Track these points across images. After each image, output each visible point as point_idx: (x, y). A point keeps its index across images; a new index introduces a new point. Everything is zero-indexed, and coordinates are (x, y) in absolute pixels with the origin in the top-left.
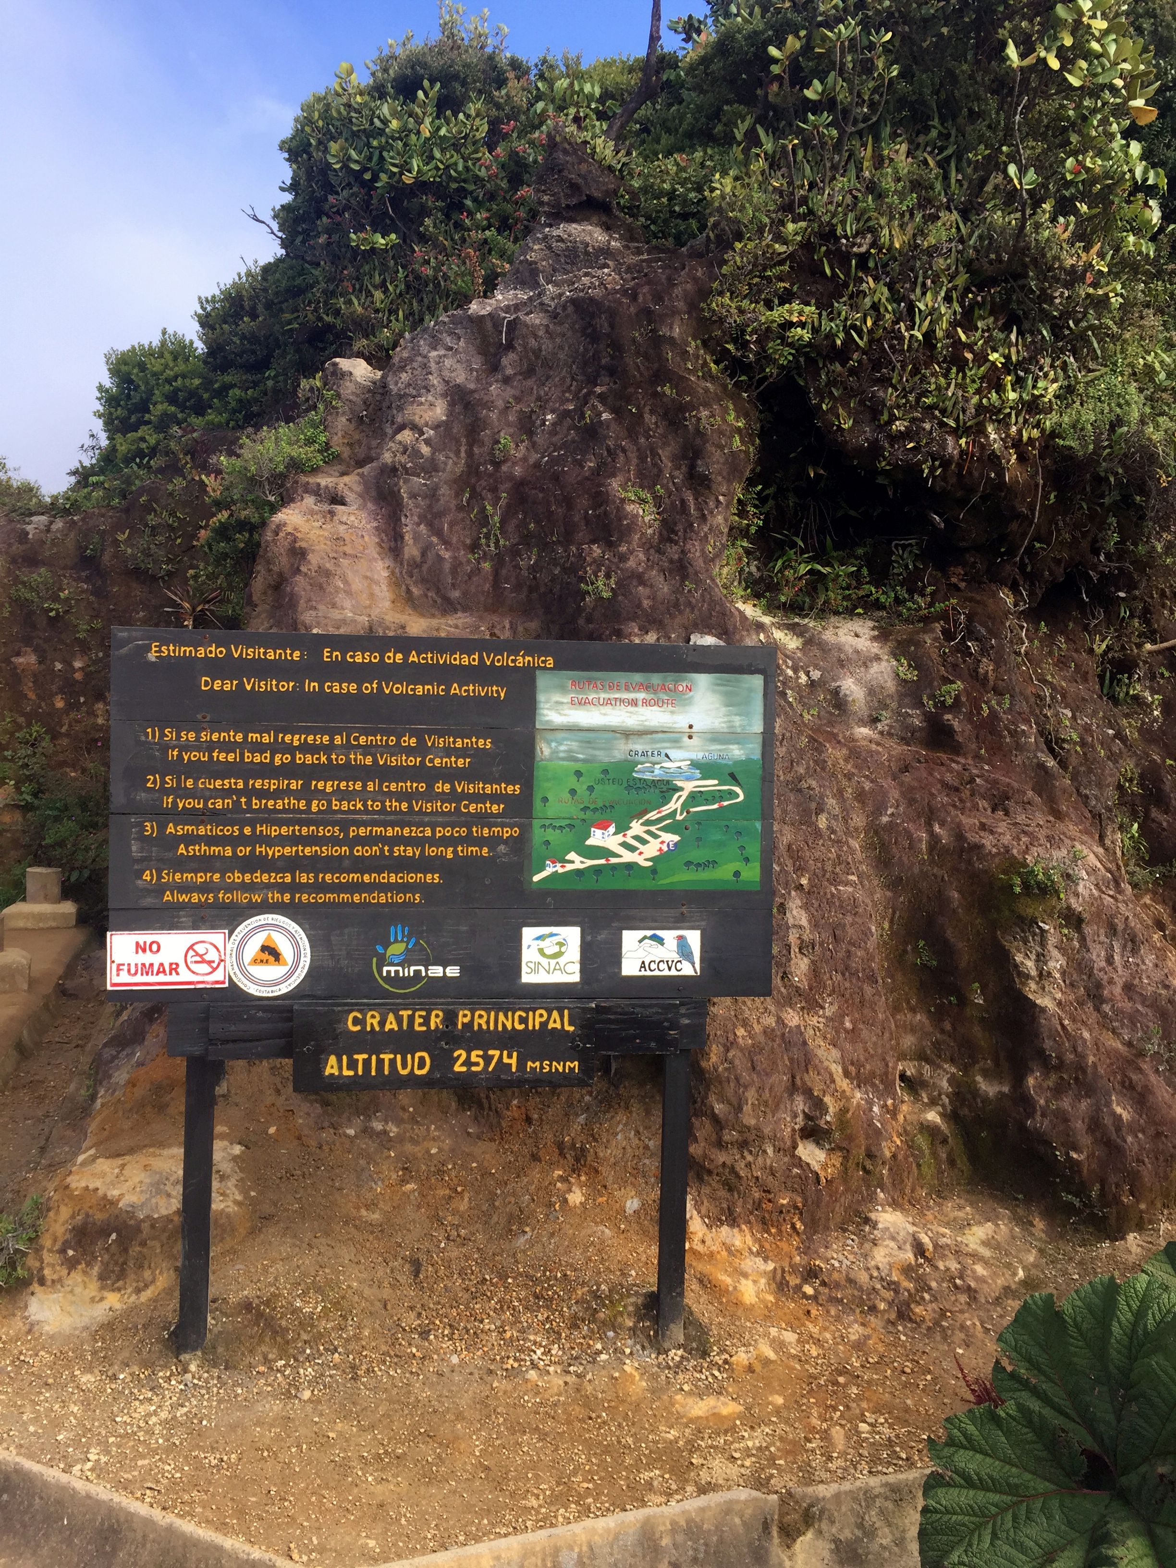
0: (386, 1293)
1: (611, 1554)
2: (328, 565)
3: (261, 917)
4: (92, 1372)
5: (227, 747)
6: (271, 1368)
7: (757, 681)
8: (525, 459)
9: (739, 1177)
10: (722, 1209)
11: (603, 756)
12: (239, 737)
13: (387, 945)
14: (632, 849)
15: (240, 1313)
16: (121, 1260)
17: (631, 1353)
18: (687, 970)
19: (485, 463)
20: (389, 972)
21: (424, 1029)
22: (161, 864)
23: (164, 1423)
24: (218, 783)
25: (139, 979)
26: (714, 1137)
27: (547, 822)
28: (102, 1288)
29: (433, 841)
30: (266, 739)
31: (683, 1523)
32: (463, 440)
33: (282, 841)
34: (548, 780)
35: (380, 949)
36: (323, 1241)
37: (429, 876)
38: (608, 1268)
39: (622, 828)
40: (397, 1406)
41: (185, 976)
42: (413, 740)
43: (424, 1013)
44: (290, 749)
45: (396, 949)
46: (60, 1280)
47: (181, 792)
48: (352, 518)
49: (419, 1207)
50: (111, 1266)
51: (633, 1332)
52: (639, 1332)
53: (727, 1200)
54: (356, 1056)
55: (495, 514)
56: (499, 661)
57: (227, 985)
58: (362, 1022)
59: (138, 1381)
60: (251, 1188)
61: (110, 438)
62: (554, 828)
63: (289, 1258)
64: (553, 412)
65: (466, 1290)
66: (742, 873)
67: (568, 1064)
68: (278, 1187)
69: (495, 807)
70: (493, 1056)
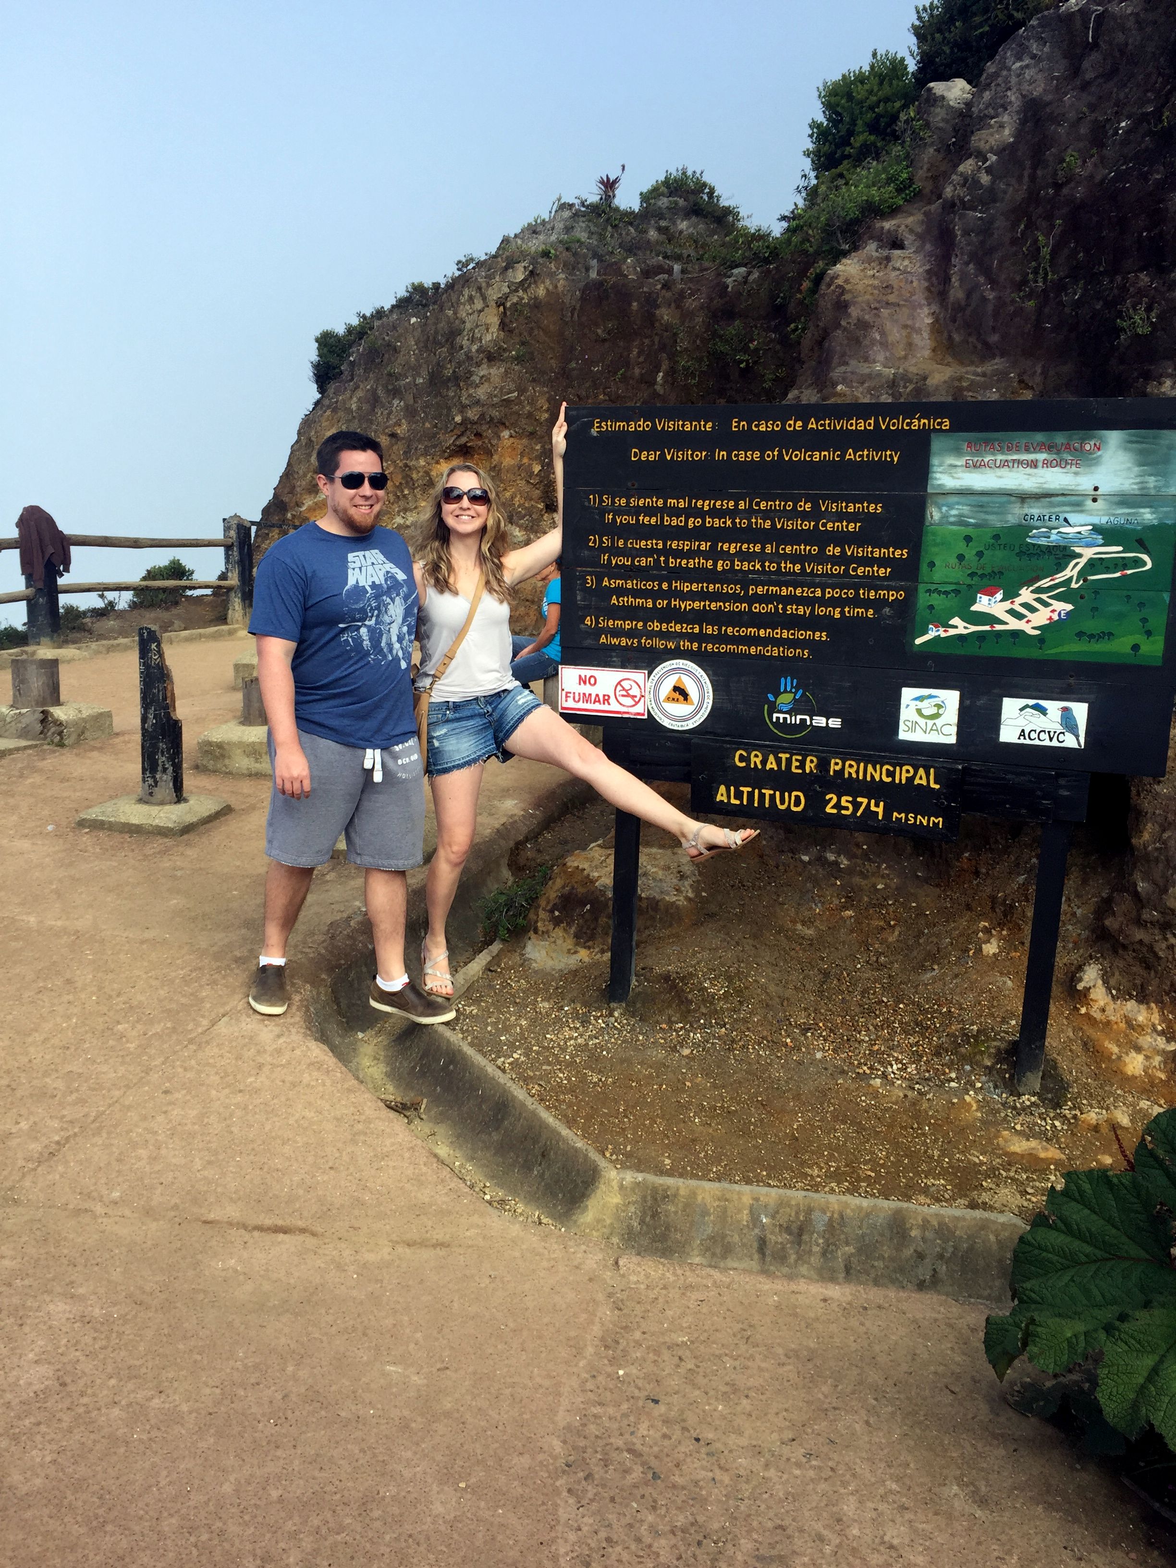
0: (789, 993)
1: (860, 1228)
2: (867, 317)
4: (548, 1001)
5: (650, 511)
6: (671, 1028)
8: (1091, 177)
9: (1158, 957)
10: (1135, 985)
11: (995, 521)
12: (660, 503)
13: (777, 694)
14: (1019, 616)
15: (659, 982)
16: (592, 926)
17: (981, 1088)
18: (1070, 742)
19: (1046, 188)
20: (778, 718)
21: (800, 771)
22: (598, 612)
23: (577, 1047)
24: (643, 543)
25: (581, 705)
26: (1133, 914)
27: (933, 587)
28: (577, 944)
29: (822, 602)
30: (682, 505)
31: (935, 1223)
32: (1028, 163)
33: (692, 596)
34: (936, 545)
35: (771, 697)
36: (751, 942)
37: (818, 634)
39: (1010, 595)
40: (750, 1077)
41: (614, 706)
42: (808, 505)
43: (800, 758)
44: (701, 513)
45: (785, 699)
46: (547, 932)
47: (614, 551)
48: (906, 262)
49: (852, 931)
50: (584, 930)
51: (989, 1070)
52: (995, 1072)
53: (1142, 977)
54: (742, 789)
55: (1047, 245)
56: (894, 425)
57: (646, 717)
58: (746, 759)
59: (576, 1016)
60: (703, 890)
61: (817, 177)
62: (939, 592)
63: (716, 949)
64: (1128, 117)
65: (861, 1006)
66: (1142, 647)
67: (932, 819)
68: (728, 893)
69: (882, 570)
70: (861, 803)
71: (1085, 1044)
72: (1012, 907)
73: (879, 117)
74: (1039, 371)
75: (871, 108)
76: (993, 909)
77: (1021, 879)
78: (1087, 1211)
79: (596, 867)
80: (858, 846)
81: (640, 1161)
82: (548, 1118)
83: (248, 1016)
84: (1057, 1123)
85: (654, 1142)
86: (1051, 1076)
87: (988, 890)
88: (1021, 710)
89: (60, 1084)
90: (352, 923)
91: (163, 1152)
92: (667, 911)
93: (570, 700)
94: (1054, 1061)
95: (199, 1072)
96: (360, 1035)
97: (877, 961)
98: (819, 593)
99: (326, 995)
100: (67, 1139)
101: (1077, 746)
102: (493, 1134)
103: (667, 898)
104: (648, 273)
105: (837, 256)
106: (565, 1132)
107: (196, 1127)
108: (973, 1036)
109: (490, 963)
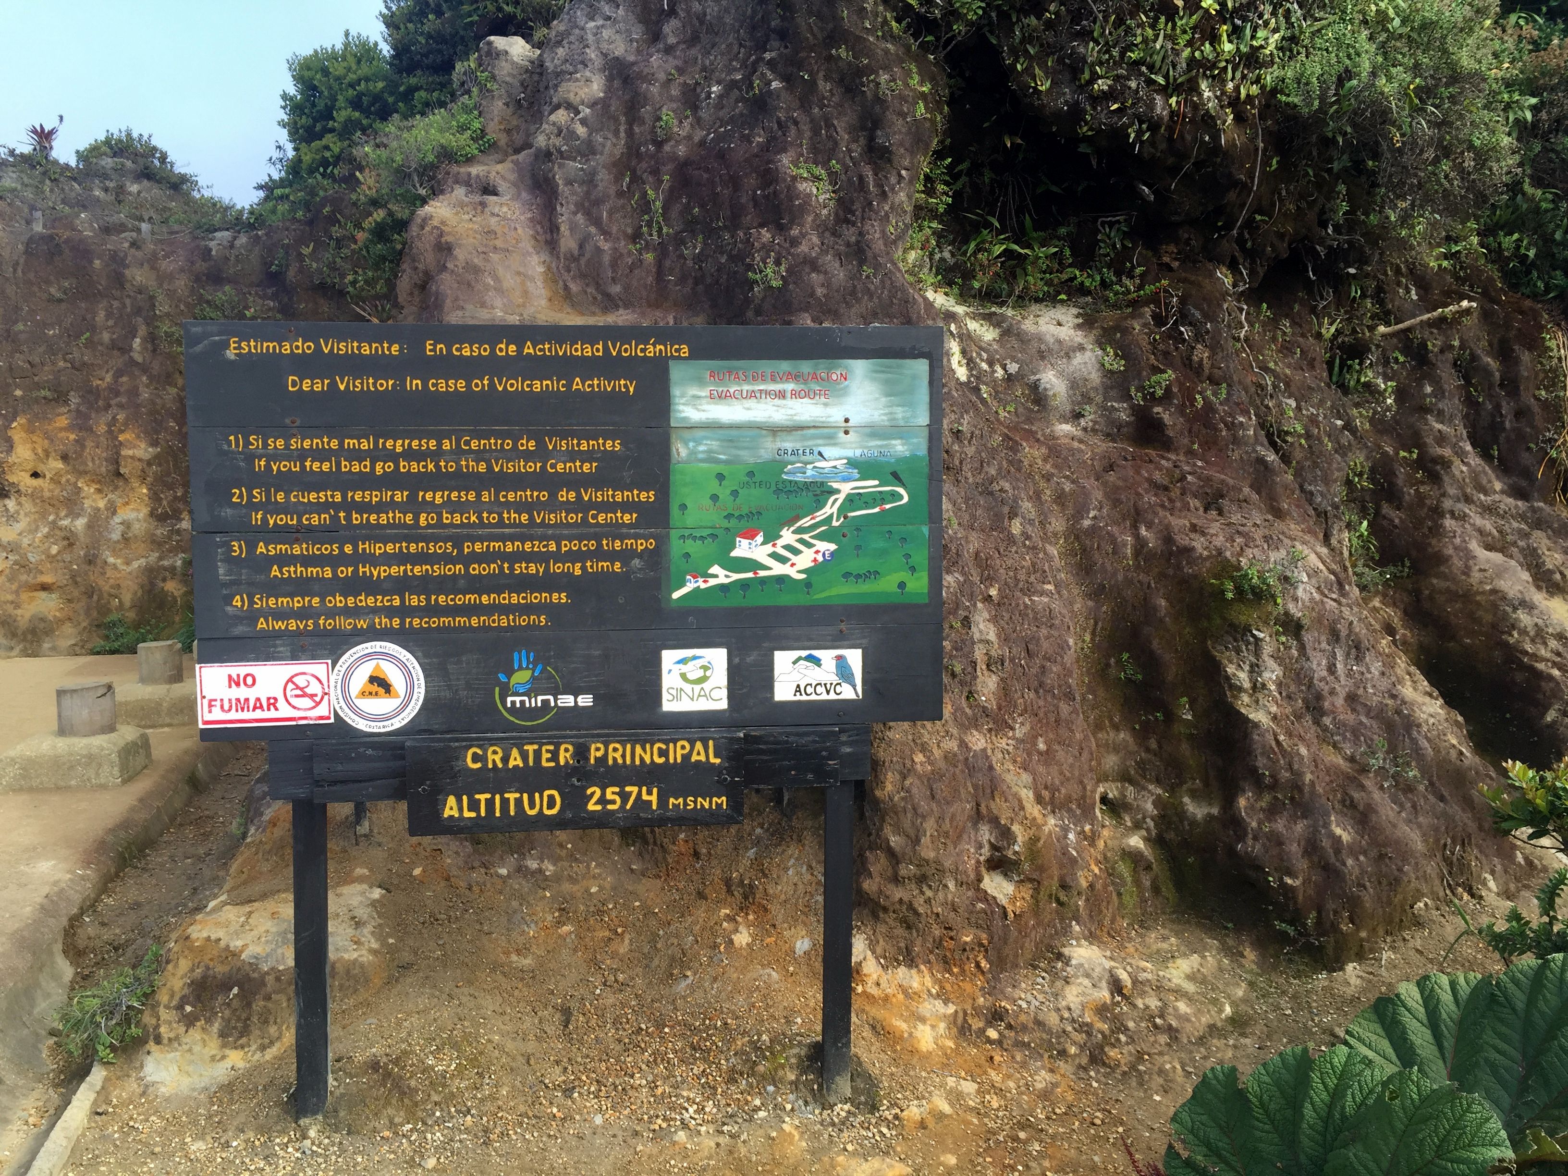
0: (531, 1046)
2: (476, 261)
4: (204, 1139)
5: (321, 455)
6: (396, 1133)
7: (921, 367)
8: (689, 137)
9: (919, 915)
10: (899, 948)
11: (747, 456)
13: (510, 673)
14: (783, 560)
15: (366, 1072)
16: (244, 1016)
17: (792, 1110)
18: (847, 693)
19: (646, 144)
20: (513, 703)
21: (552, 764)
22: (251, 589)
24: (313, 496)
25: (233, 715)
26: (890, 872)
27: (687, 533)
28: (224, 1046)
29: (558, 557)
30: (365, 445)
32: (623, 119)
33: (387, 559)
34: (686, 485)
35: (502, 677)
36: (466, 990)
37: (555, 596)
38: (772, 1016)
39: (771, 537)
41: (284, 711)
42: (532, 443)
43: (551, 748)
44: (393, 457)
45: (521, 677)
46: (177, 1038)
47: (271, 508)
49: (575, 950)
50: (233, 1023)
51: (795, 1086)
52: (801, 1086)
53: (906, 938)
54: (477, 796)
55: (657, 198)
57: (332, 721)
58: (483, 759)
59: (253, 1151)
60: (389, 935)
61: (296, 149)
62: (695, 538)
63: (425, 1011)
64: (719, 83)
65: (620, 1041)
66: (908, 585)
67: (715, 799)
68: (420, 933)
69: (627, 517)
70: (630, 793)
71: (873, 1028)
72: (751, 886)
75: (352, 85)
76: (730, 892)
79: (236, 933)
80: (561, 846)
84: (881, 1129)
86: (858, 1073)
87: (718, 873)
88: (794, 663)
92: (348, 972)
93: (216, 710)
94: (859, 1056)
98: (553, 547)
101: (854, 697)
103: (346, 956)
104: (107, 230)
105: (420, 199)
108: (767, 1048)
109: (95, 1103)
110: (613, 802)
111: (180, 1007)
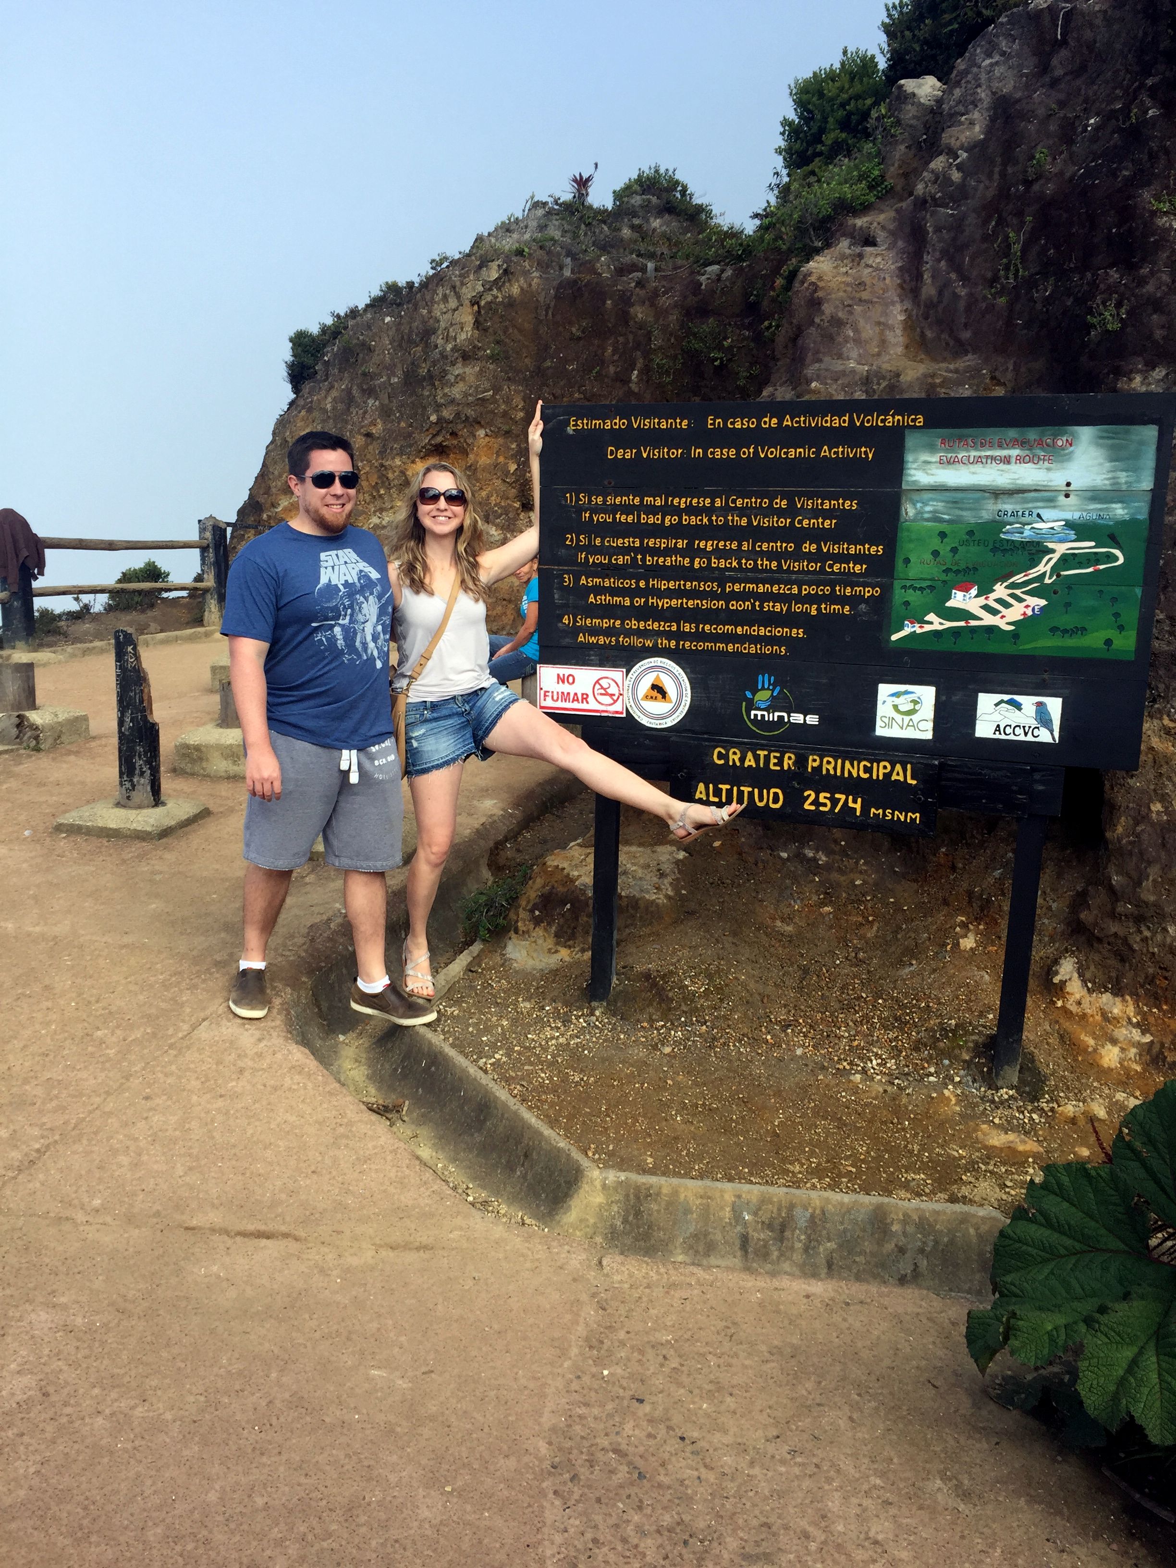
0: (770, 989)
1: (842, 1223)
2: (840, 314)
3: (652, 660)
4: (529, 1001)
5: (627, 509)
6: (652, 1026)
7: (1150, 432)
8: (1061, 173)
9: (1134, 951)
10: (1110, 978)
11: (969, 517)
12: (637, 501)
13: (755, 691)
14: (994, 612)
15: (640, 980)
16: (573, 925)
17: (960, 1082)
18: (1044, 736)
19: (1017, 184)
20: (756, 715)
21: (778, 768)
22: (575, 611)
23: (559, 1046)
24: (620, 541)
25: (559, 704)
26: (1108, 907)
27: (908, 583)
28: (557, 944)
29: (799, 599)
30: (658, 503)
31: (916, 1217)
32: (999, 160)
33: (670, 594)
34: (911, 541)
35: (749, 695)
36: (730, 939)
37: (794, 631)
39: (984, 591)
40: (731, 1074)
41: (592, 705)
42: (785, 502)
43: (778, 755)
44: (677, 511)
45: (763, 696)
46: (528, 932)
47: (591, 549)
48: (879, 260)
49: (831, 927)
50: (565, 929)
51: (967, 1065)
52: (973, 1066)
53: (1118, 970)
54: (720, 786)
55: (1018, 241)
56: (868, 421)
58: (724, 757)
59: (556, 1014)
60: (683, 888)
61: (789, 175)
62: (915, 589)
63: (696, 947)
64: (1098, 114)
65: (840, 1002)
66: (1115, 642)
67: (910, 814)
68: (708, 890)
69: (858, 567)
70: (839, 799)
71: (1062, 1037)
72: (988, 901)
73: (850, 114)
74: (1011, 367)
75: (843, 105)
76: (970, 903)
77: (997, 873)
78: (1065, 1205)
79: (576, 866)
80: (836, 842)
81: (622, 1160)
82: (531, 1118)
83: (229, 1021)
84: (1035, 1116)
85: (636, 1141)
86: (1029, 1069)
87: (965, 885)
88: (997, 705)
89: (39, 1091)
90: (332, 926)
91: (145, 1158)
92: (647, 908)
94: (1032, 1054)
95: (179, 1078)
96: (341, 1038)
97: (856, 957)
98: (795, 590)
99: (306, 998)
100: (48, 1147)
102: (476, 1135)
103: (647, 896)
104: (622, 271)
105: (810, 253)
106: (547, 1132)
107: (177, 1133)
108: (952, 1031)
109: (470, 964)
110: (825, 805)
111: (532, 911)
